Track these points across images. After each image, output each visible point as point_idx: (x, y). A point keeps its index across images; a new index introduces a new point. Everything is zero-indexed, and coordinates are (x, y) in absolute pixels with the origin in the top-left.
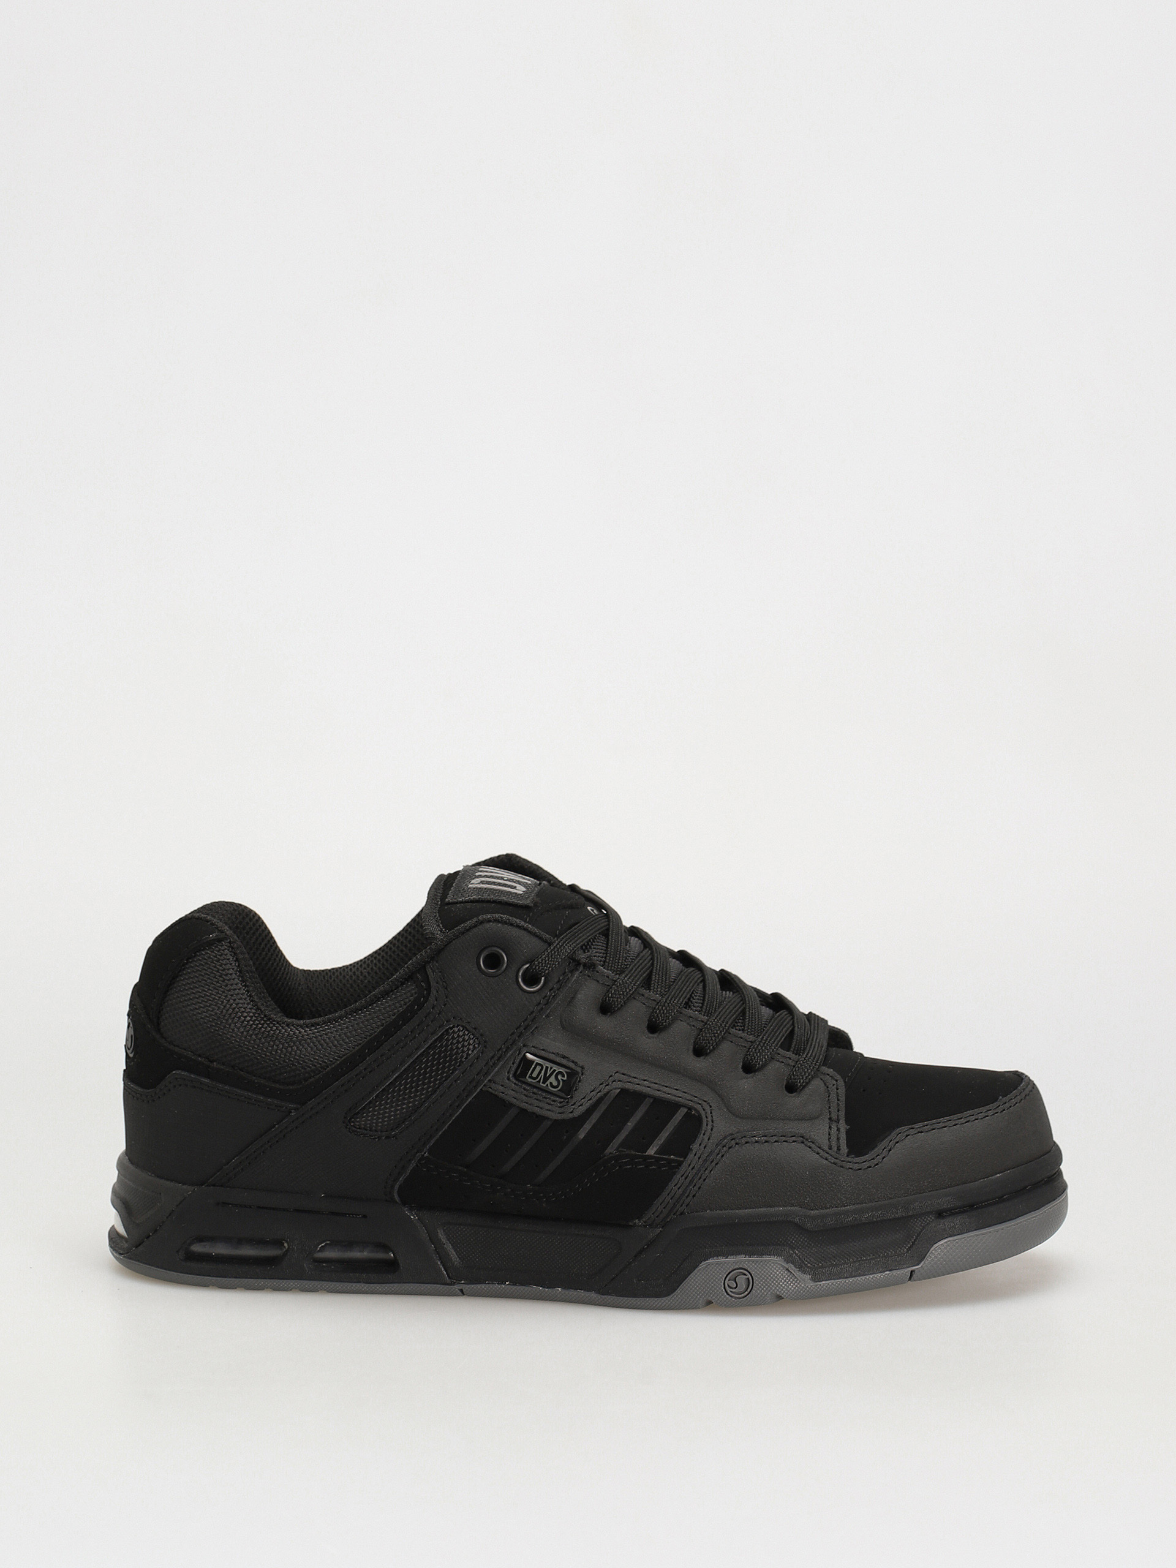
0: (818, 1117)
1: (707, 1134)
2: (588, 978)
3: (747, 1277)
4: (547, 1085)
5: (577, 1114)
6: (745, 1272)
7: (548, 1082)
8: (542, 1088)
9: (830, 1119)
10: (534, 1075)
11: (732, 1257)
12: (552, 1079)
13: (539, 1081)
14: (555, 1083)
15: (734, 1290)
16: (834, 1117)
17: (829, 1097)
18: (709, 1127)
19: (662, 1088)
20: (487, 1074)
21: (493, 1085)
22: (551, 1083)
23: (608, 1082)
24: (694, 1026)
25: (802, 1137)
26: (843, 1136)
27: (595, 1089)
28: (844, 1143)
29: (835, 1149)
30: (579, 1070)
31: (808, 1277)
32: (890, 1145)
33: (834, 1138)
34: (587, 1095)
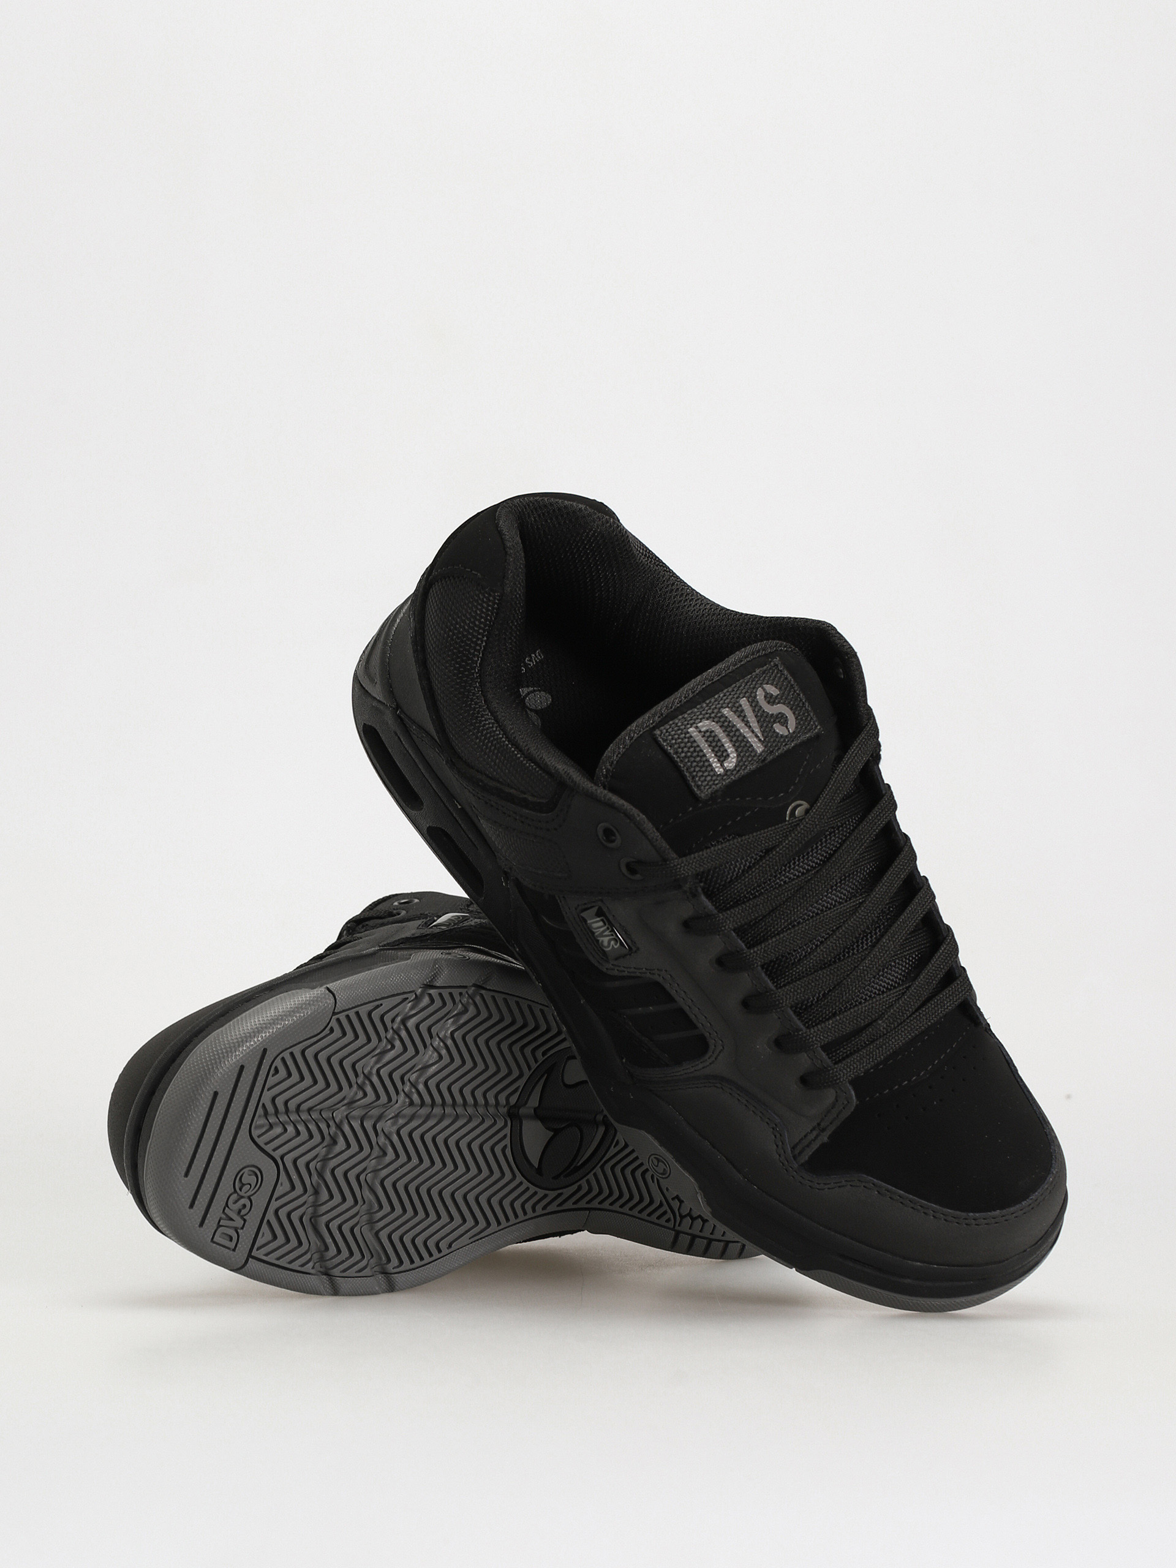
0: (807, 1117)
1: (705, 1064)
2: (686, 899)
4: (599, 939)
5: (611, 972)
7: (601, 938)
8: (595, 937)
9: (818, 1124)
10: (595, 924)
12: (606, 938)
13: (596, 930)
14: (606, 942)
16: (823, 1126)
17: (832, 1108)
18: (710, 1060)
20: (561, 891)
22: (603, 941)
23: (654, 972)
24: (756, 986)
25: (776, 1125)
26: (815, 1146)
27: (640, 969)
28: (809, 1152)
29: (797, 1152)
30: (634, 949)
31: (710, 1210)
32: (844, 1183)
33: (805, 1142)
34: (630, 968)
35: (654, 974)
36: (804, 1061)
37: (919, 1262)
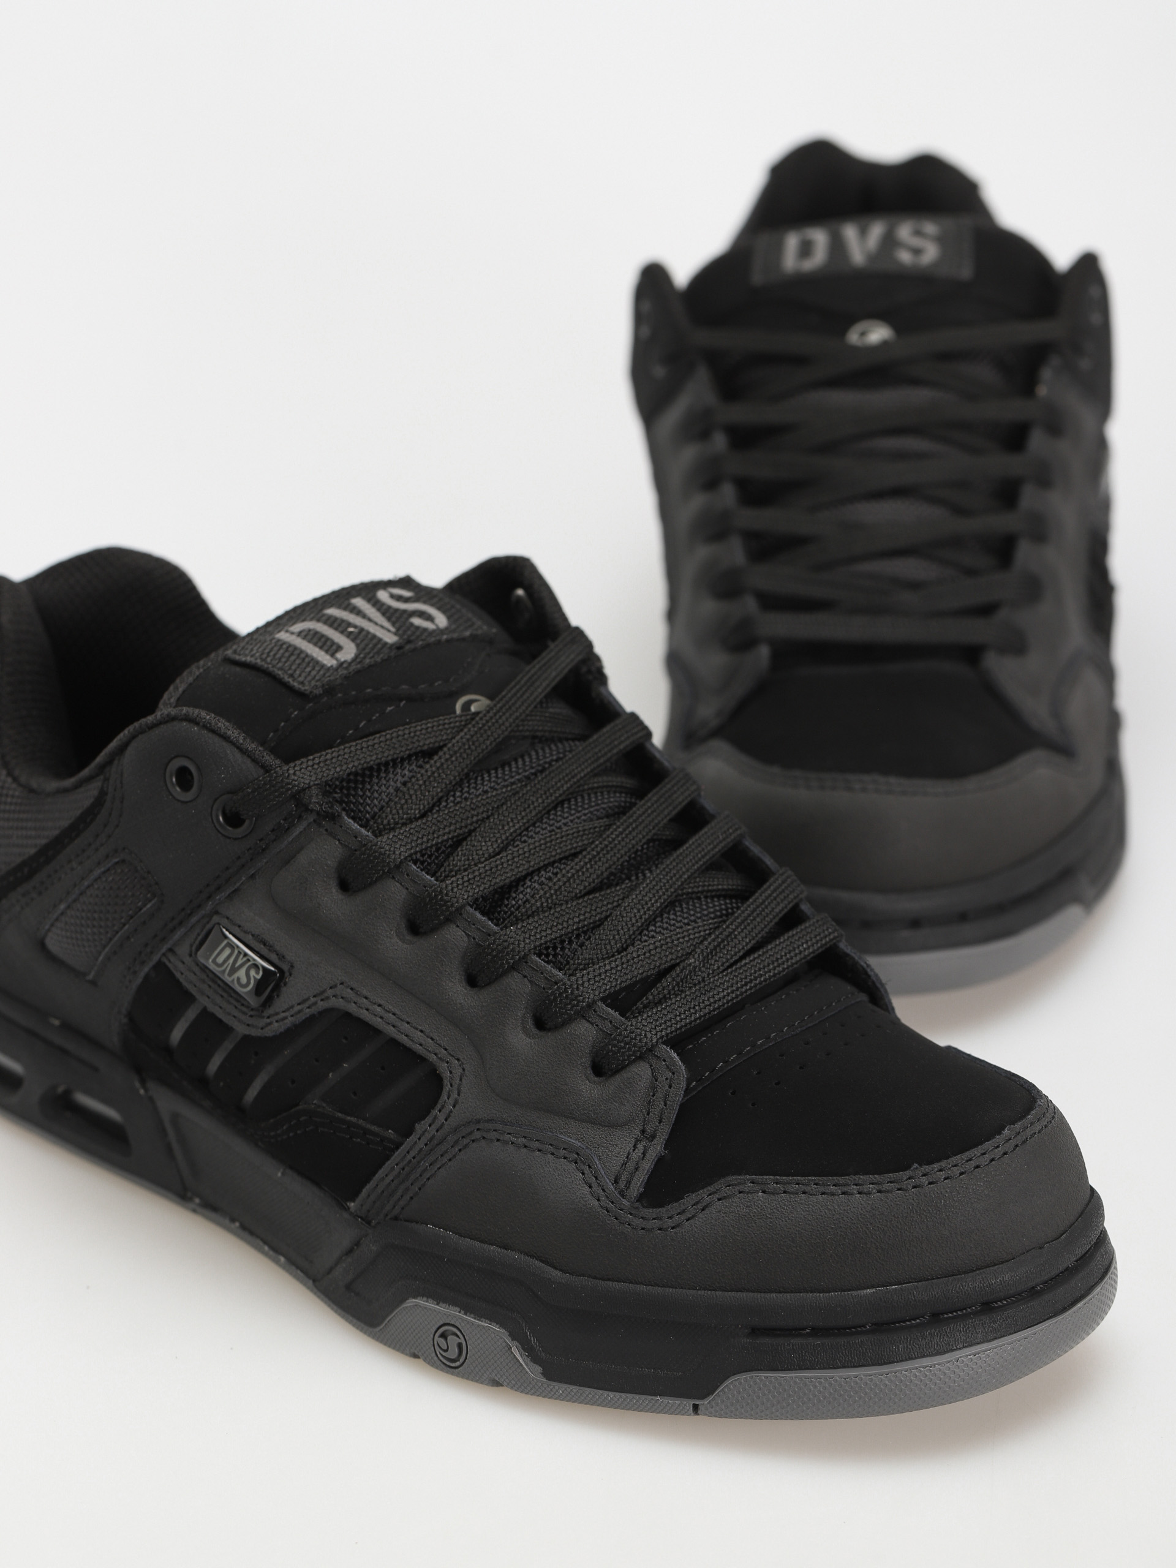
0: (621, 1126)
1: (445, 1111)
2: (325, 832)
3: (460, 1341)
4: (233, 980)
5: (269, 1032)
6: (459, 1333)
7: (235, 976)
8: (226, 981)
9: (643, 1132)
10: (220, 960)
11: (444, 1305)
12: (242, 973)
13: (224, 971)
14: (244, 980)
15: (444, 1354)
16: (649, 1129)
17: (653, 1096)
18: (451, 1101)
19: (399, 1024)
20: (164, 940)
21: (172, 959)
22: (238, 979)
23: (326, 995)
24: (474, 938)
25: (578, 1154)
26: (647, 1165)
27: (305, 1001)
28: (641, 1178)
29: (622, 1185)
30: (285, 967)
31: (539, 1369)
32: (707, 1199)
33: (631, 1166)
34: (292, 1007)
35: (328, 998)
36: (584, 1033)
37: (868, 1288)
